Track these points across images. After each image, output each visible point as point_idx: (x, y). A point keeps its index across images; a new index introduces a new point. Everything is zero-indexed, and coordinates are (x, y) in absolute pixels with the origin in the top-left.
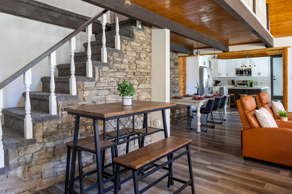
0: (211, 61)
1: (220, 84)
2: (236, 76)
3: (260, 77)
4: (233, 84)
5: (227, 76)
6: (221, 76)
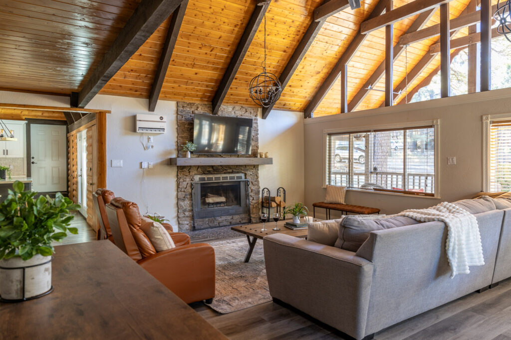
3: (6, 158)
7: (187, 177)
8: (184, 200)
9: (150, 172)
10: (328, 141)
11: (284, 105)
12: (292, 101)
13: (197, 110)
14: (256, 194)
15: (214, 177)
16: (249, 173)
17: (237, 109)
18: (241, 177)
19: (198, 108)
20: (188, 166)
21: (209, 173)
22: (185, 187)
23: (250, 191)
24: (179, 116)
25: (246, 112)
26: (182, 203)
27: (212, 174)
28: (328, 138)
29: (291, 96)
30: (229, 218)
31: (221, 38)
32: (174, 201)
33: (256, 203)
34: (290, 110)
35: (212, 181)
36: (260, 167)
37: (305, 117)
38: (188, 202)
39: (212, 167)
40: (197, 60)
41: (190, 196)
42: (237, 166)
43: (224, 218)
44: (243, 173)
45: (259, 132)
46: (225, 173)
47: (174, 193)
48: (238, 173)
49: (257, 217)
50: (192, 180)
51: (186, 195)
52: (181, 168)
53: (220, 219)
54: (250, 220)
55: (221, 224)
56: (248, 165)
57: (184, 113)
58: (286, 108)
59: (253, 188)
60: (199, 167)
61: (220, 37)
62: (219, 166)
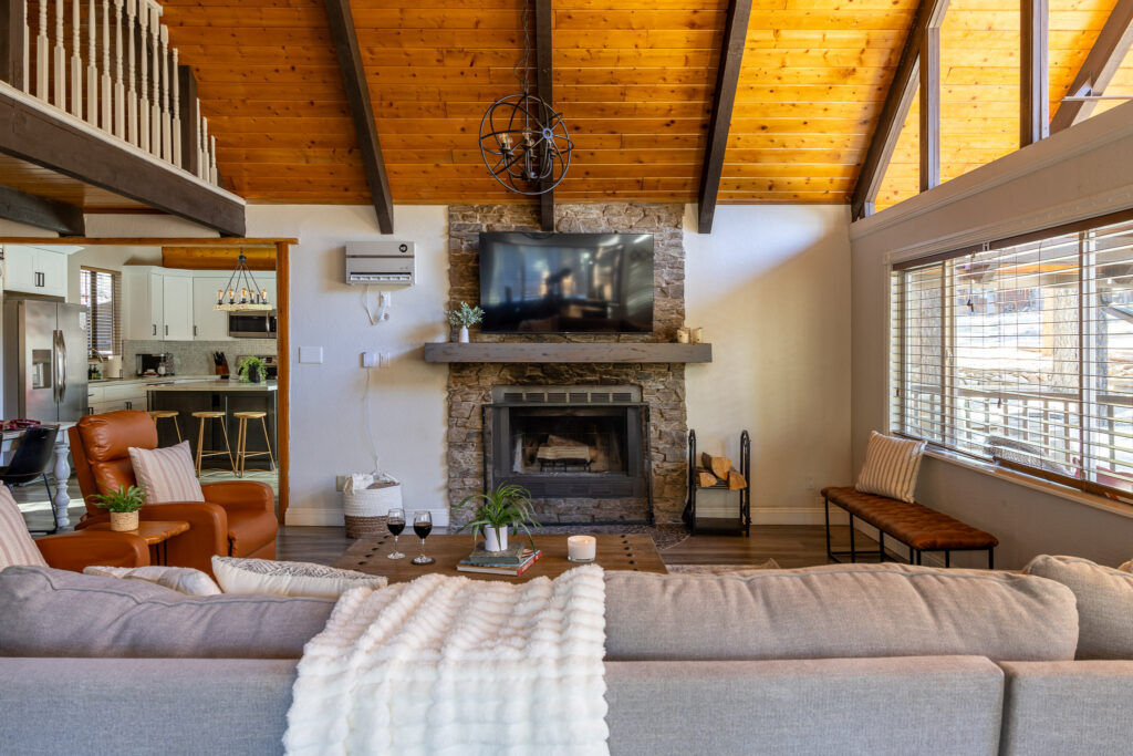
0: (120, 273)
1: (162, 370)
2: (230, 339)
4: (220, 367)
5: (197, 339)
6: (167, 338)
7: (472, 391)
8: (463, 447)
9: (382, 376)
10: (894, 289)
11: (770, 188)
12: (797, 173)
13: (499, 221)
14: (673, 444)
15: (547, 393)
16: (649, 385)
17: (614, 211)
18: (627, 397)
19: (501, 216)
20: (474, 364)
21: (533, 382)
22: (467, 415)
23: (653, 434)
24: (453, 239)
25: (645, 216)
26: (458, 455)
27: (540, 384)
28: (894, 280)
29: (784, 157)
30: (589, 503)
31: (481, 26)
32: (440, 448)
33: (674, 471)
34: (796, 200)
35: (542, 405)
36: (688, 372)
37: (854, 220)
38: (475, 454)
39: (541, 366)
40: (447, 94)
41: (480, 439)
42: (616, 365)
43: (573, 502)
44: (633, 384)
45: (687, 271)
46: (577, 384)
47: (441, 430)
48: (617, 383)
49: (676, 509)
50: (483, 399)
51: (469, 435)
52: (458, 369)
53: (562, 504)
54: (652, 515)
55: (564, 519)
56: (650, 365)
57: (465, 232)
58: (782, 196)
59: (663, 427)
60: (504, 365)
61: (477, 23)
62: (561, 364)
